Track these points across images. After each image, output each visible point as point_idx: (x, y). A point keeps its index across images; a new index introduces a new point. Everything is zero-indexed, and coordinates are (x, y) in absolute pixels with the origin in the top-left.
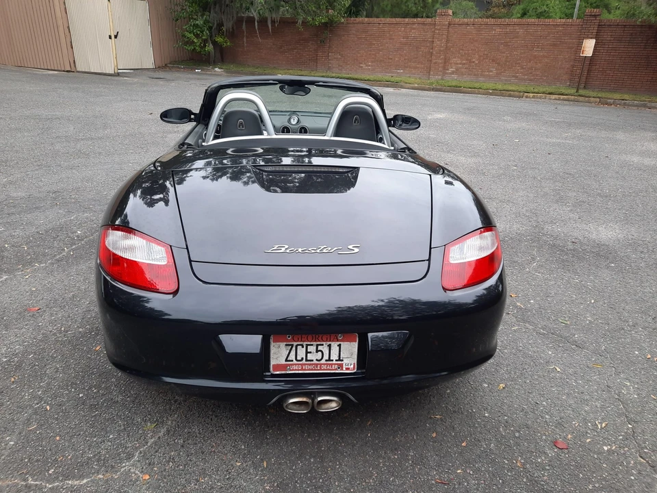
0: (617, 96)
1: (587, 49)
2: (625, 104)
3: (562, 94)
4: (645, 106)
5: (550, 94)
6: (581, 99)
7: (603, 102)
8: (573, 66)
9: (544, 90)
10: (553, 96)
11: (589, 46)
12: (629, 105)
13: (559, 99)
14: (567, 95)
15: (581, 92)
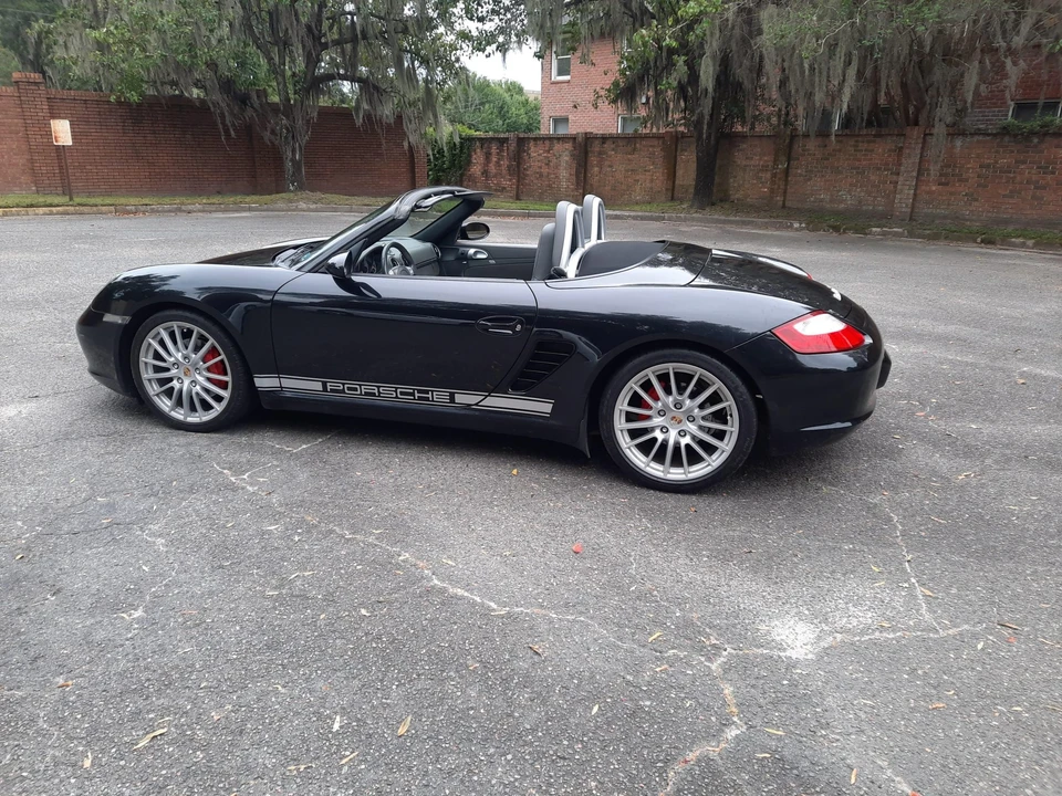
0: (133, 201)
1: (61, 135)
2: (153, 211)
3: (51, 205)
4: (180, 210)
5: (32, 206)
6: (86, 209)
7: (122, 211)
8: (32, 161)
9: (17, 201)
10: (41, 210)
11: (62, 131)
12: (158, 212)
13: (51, 214)
14: (58, 206)
15: (77, 200)
